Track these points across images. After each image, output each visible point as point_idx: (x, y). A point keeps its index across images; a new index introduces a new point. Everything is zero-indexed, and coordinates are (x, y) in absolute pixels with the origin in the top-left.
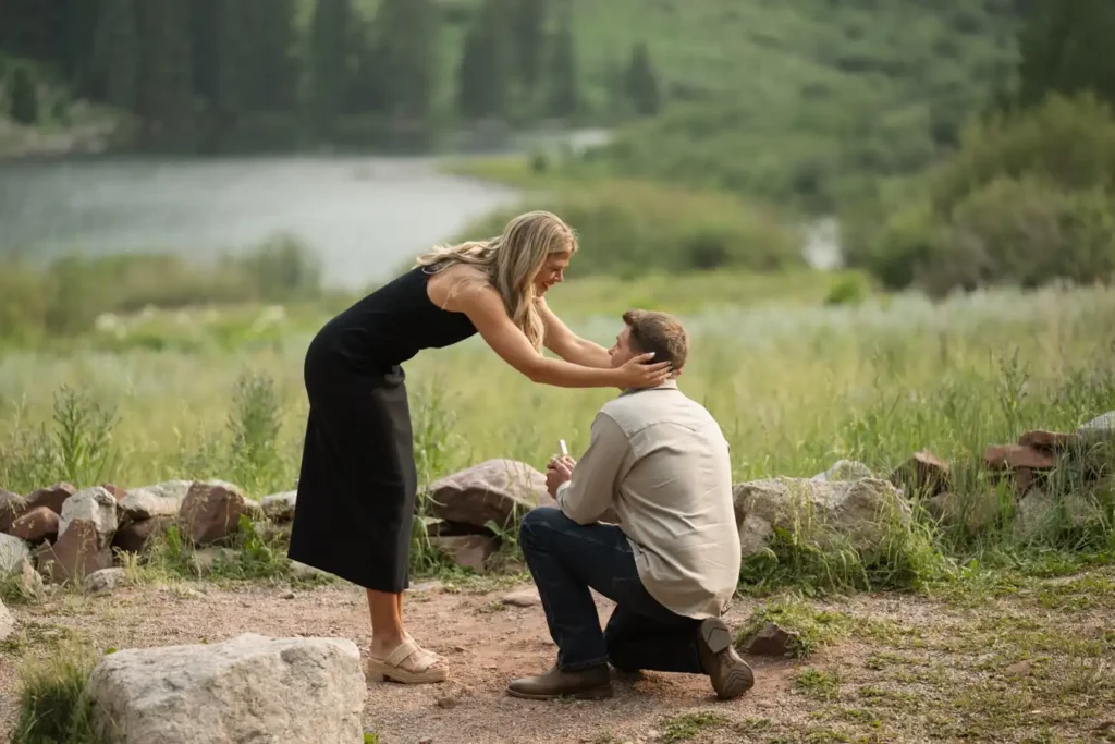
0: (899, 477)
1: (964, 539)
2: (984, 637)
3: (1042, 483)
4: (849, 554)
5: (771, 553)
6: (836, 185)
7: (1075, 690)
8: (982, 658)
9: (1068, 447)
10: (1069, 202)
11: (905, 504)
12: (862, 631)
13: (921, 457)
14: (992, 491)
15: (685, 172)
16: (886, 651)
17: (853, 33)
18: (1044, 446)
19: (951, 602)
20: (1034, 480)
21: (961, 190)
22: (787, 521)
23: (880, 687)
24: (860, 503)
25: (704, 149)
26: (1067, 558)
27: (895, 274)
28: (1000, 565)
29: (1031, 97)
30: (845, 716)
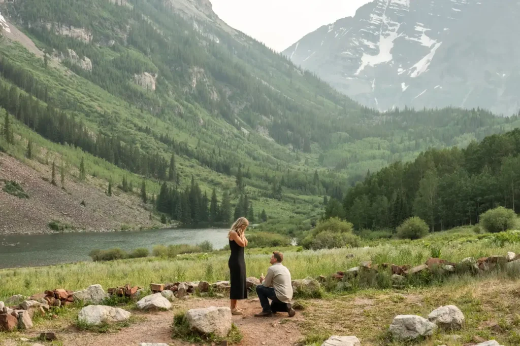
0: (318, 279)
1: (329, 290)
2: (334, 306)
3: (341, 280)
4: (310, 292)
5: (297, 292)
6: (295, 232)
7: (349, 315)
8: (333, 310)
9: (346, 274)
10: (334, 235)
11: (319, 284)
12: (313, 305)
13: (321, 276)
14: (333, 281)
15: (271, 230)
16: (317, 308)
17: (298, 208)
18: (341, 274)
19: (327, 300)
20: (340, 279)
21: (317, 233)
22: (300, 287)
23: (316, 314)
24: (312, 284)
25: (274, 227)
26: (346, 293)
27: (307, 246)
28: (334, 294)
29: (327, 218)
30: (311, 319)
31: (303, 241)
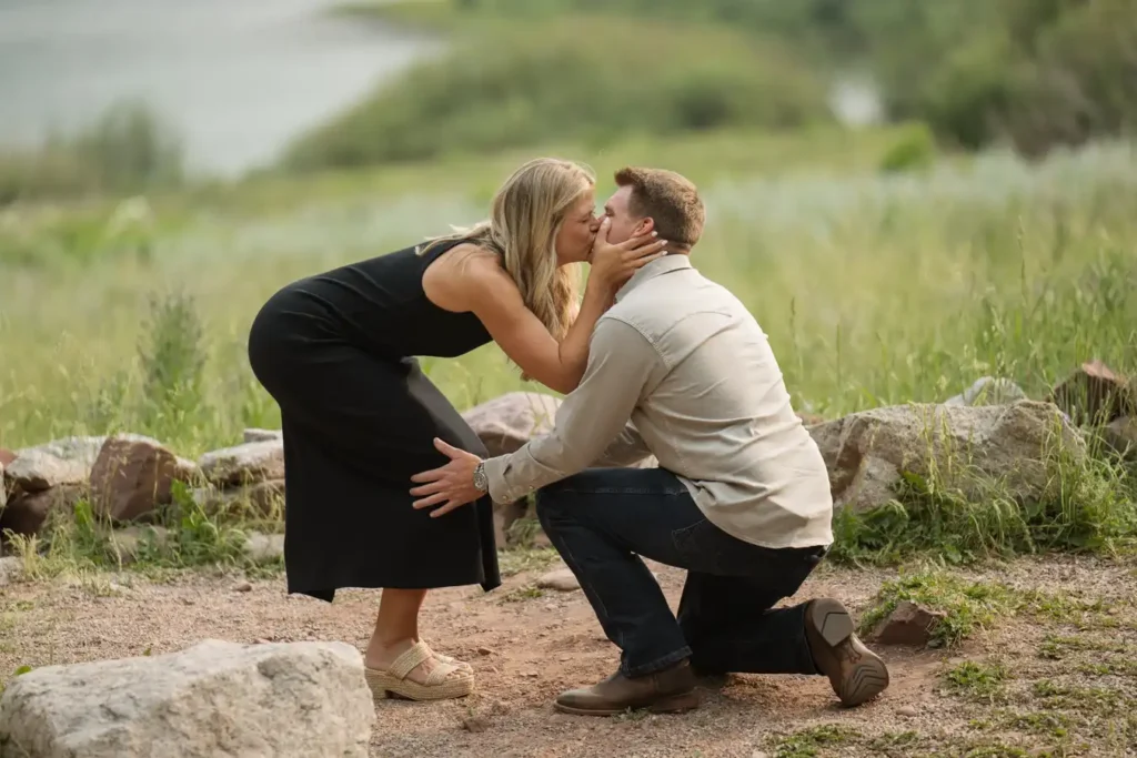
0: (1065, 396)
4: (1004, 505)
5: (899, 506)
11: (1079, 435)
12: (1030, 608)
13: (1092, 369)
16: (1064, 633)
22: (919, 463)
23: (1060, 683)
24: (1017, 435)
27: (967, 125)
30: (1016, 724)
31: (935, 88)
